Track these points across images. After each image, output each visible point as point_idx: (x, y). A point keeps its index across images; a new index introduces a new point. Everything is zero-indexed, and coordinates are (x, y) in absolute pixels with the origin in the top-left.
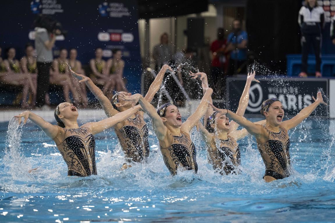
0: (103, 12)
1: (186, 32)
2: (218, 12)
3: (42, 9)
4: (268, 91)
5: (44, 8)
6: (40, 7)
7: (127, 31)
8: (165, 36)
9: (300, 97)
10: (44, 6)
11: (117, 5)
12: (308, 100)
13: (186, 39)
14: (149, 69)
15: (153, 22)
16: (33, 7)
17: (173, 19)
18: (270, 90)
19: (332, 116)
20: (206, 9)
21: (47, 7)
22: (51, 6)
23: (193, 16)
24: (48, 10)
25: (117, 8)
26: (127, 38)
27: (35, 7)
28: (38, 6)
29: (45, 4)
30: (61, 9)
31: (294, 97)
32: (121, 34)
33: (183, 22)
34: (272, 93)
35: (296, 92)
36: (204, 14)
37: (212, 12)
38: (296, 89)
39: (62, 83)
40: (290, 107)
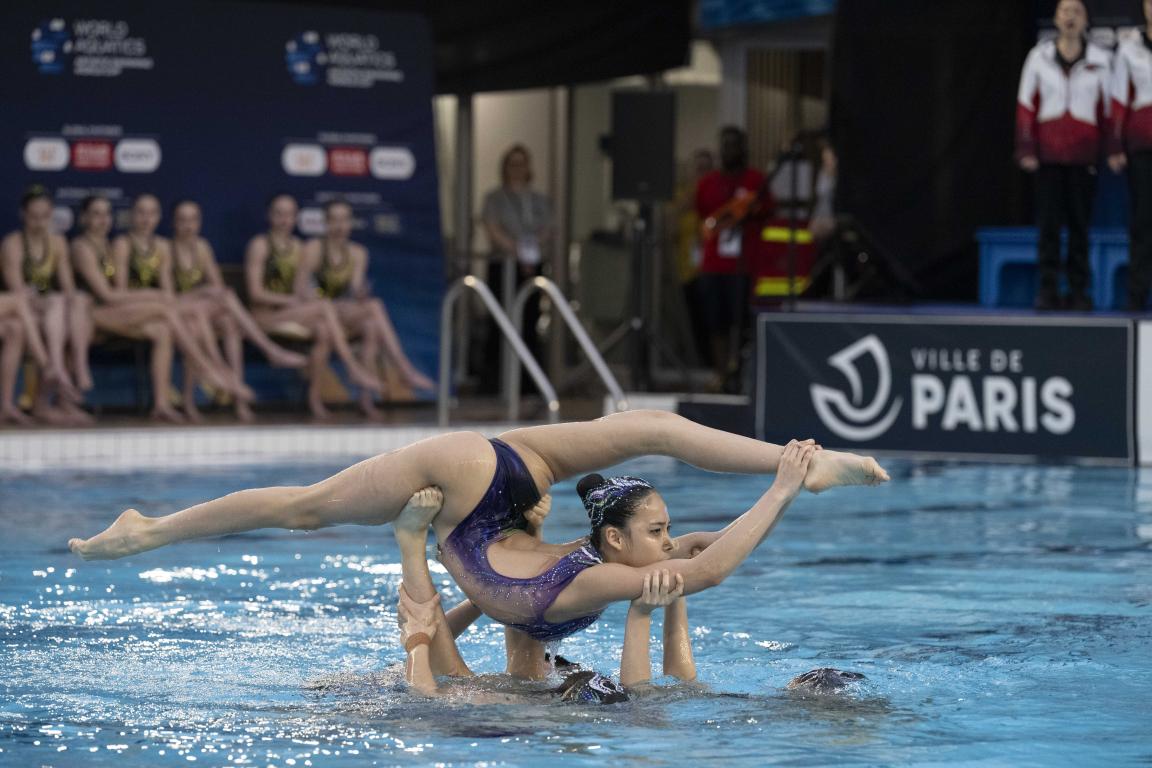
0: (302, 68)
1: (606, 144)
2: (727, 71)
3: (74, 55)
4: (911, 362)
5: (81, 54)
6: (68, 47)
7: (388, 140)
8: (518, 157)
9: (1029, 385)
10: (81, 45)
11: (354, 41)
12: (1058, 395)
13: (606, 167)
14: (470, 281)
15: (485, 105)
16: (42, 50)
17: (561, 94)
18: (919, 359)
19: (1145, 456)
20: (683, 60)
21: (94, 48)
22: (108, 47)
23: (636, 82)
24: (96, 61)
25: (354, 51)
26: (394, 163)
27: (49, 49)
28: (61, 44)
29: (85, 37)
30: (146, 55)
31: (1005, 385)
32: (367, 151)
33: (595, 105)
34: (926, 370)
35: (1015, 365)
36: (675, 77)
37: (703, 68)
38: (1015, 357)
39: (151, 330)
40: (992, 424)
